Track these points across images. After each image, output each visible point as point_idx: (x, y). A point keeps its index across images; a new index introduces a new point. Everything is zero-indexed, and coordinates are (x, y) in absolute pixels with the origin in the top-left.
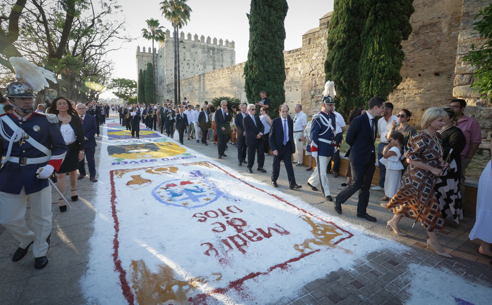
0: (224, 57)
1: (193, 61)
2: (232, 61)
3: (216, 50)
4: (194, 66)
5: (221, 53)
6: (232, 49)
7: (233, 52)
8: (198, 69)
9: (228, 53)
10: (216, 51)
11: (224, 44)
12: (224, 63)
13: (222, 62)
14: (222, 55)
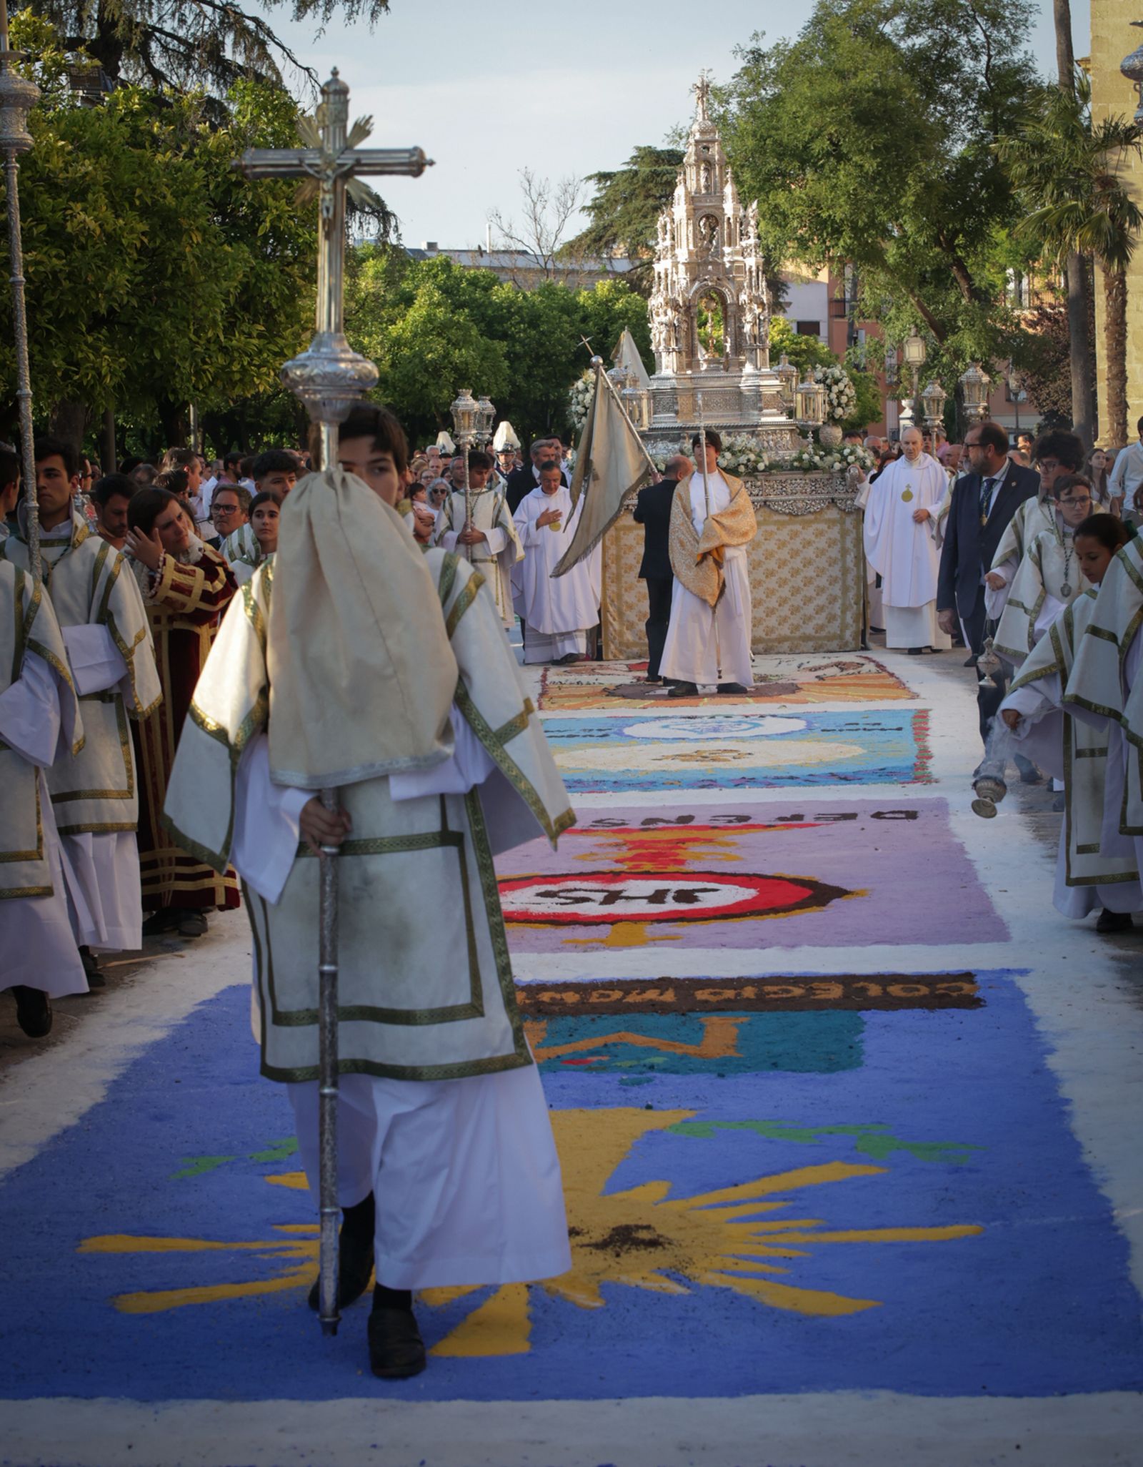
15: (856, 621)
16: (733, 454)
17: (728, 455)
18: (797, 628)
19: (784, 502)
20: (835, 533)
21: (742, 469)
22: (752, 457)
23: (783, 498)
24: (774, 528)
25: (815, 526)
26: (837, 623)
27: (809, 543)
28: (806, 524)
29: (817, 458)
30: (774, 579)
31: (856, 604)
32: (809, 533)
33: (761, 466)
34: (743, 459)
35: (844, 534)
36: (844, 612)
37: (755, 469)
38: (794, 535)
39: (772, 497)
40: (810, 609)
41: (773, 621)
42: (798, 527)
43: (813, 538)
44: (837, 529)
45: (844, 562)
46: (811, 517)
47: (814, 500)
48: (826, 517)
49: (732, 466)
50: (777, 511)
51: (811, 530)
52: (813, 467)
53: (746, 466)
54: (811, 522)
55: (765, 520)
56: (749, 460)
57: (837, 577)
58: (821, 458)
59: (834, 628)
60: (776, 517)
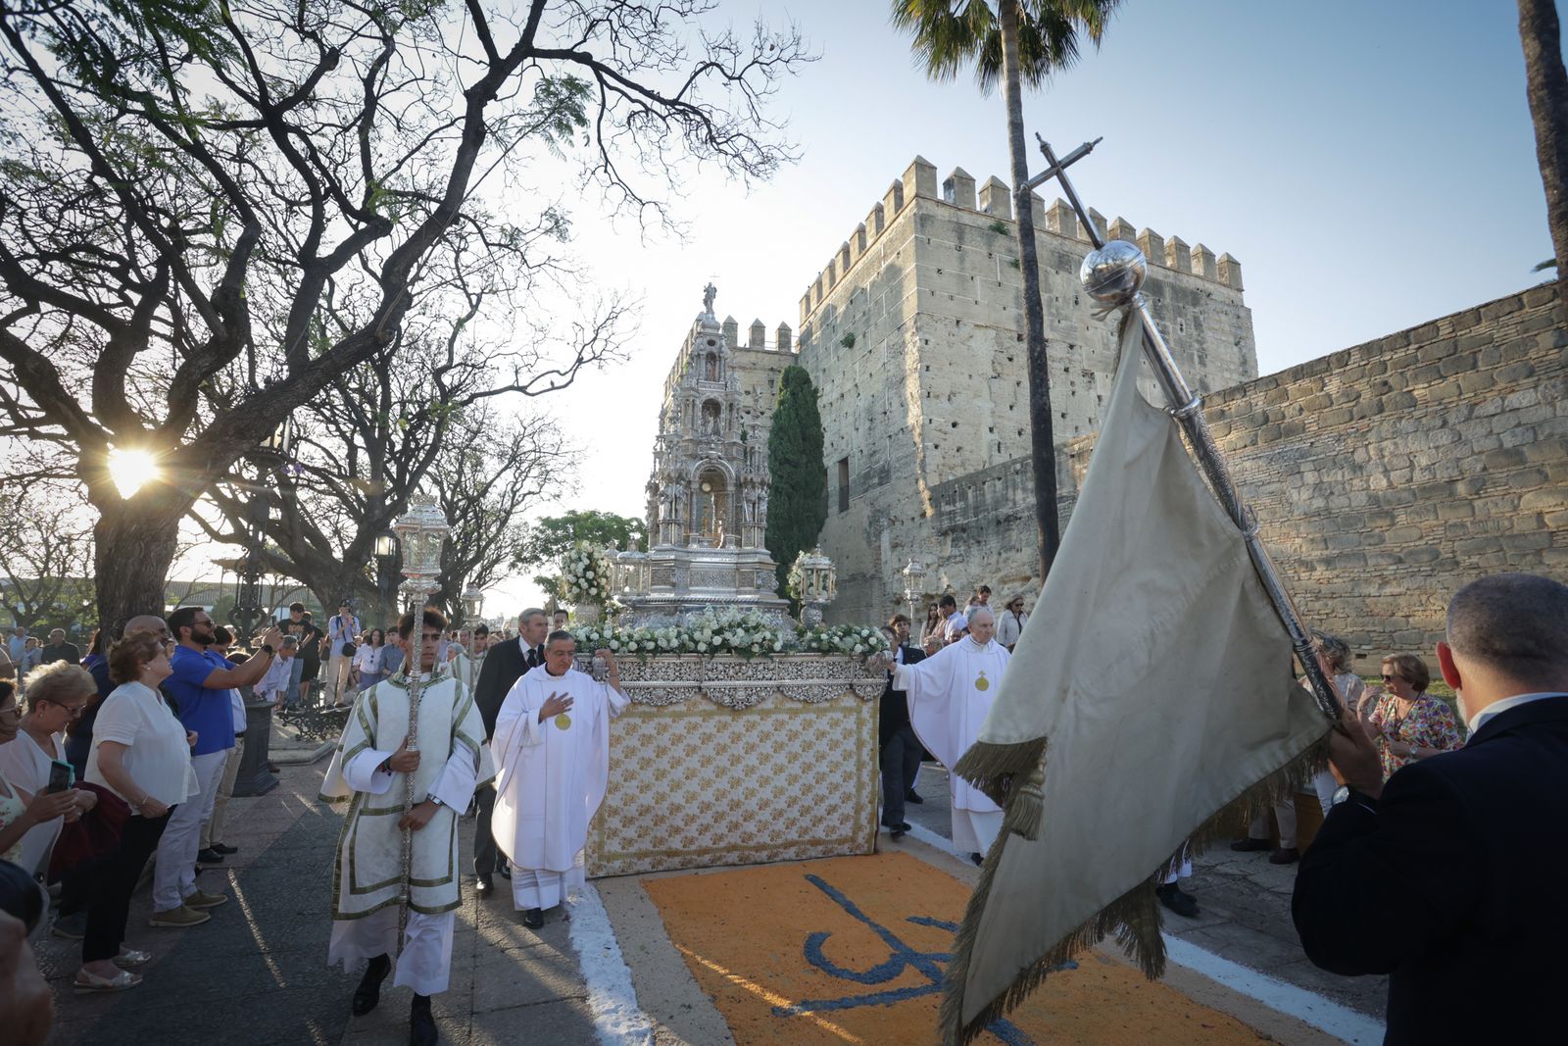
0: (1209, 335)
1: (1065, 346)
2: (1244, 362)
3: (1168, 292)
4: (1071, 377)
5: (1191, 310)
6: (1233, 294)
7: (1242, 314)
8: (1093, 394)
9: (1223, 317)
10: (1168, 299)
11: (1197, 268)
12: (1210, 367)
13: (1202, 363)
14: (1198, 325)
15: (870, 822)
16: (747, 630)
17: (740, 632)
18: (806, 831)
19: (799, 687)
20: (850, 723)
21: (756, 649)
22: (768, 635)
23: (799, 682)
24: (785, 717)
25: (830, 715)
26: (849, 824)
27: (823, 734)
28: (822, 712)
29: (836, 640)
30: (783, 775)
31: (870, 802)
32: (823, 723)
33: (778, 646)
34: (758, 637)
35: (860, 723)
36: (858, 812)
37: (771, 650)
38: (808, 725)
39: (787, 682)
40: (821, 810)
41: (780, 825)
42: (813, 716)
43: (828, 728)
44: (853, 718)
45: (859, 756)
46: (827, 705)
47: (831, 686)
48: (843, 704)
49: (744, 645)
50: (791, 698)
51: (825, 719)
52: (832, 649)
53: (761, 645)
54: (825, 710)
55: (776, 708)
56: (764, 639)
57: (851, 773)
58: (841, 639)
59: (846, 830)
60: (789, 705)
